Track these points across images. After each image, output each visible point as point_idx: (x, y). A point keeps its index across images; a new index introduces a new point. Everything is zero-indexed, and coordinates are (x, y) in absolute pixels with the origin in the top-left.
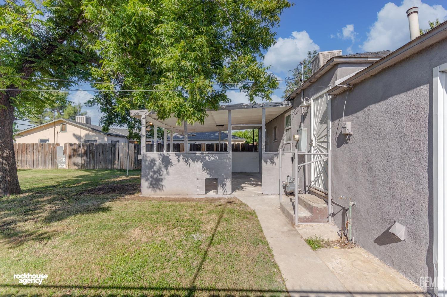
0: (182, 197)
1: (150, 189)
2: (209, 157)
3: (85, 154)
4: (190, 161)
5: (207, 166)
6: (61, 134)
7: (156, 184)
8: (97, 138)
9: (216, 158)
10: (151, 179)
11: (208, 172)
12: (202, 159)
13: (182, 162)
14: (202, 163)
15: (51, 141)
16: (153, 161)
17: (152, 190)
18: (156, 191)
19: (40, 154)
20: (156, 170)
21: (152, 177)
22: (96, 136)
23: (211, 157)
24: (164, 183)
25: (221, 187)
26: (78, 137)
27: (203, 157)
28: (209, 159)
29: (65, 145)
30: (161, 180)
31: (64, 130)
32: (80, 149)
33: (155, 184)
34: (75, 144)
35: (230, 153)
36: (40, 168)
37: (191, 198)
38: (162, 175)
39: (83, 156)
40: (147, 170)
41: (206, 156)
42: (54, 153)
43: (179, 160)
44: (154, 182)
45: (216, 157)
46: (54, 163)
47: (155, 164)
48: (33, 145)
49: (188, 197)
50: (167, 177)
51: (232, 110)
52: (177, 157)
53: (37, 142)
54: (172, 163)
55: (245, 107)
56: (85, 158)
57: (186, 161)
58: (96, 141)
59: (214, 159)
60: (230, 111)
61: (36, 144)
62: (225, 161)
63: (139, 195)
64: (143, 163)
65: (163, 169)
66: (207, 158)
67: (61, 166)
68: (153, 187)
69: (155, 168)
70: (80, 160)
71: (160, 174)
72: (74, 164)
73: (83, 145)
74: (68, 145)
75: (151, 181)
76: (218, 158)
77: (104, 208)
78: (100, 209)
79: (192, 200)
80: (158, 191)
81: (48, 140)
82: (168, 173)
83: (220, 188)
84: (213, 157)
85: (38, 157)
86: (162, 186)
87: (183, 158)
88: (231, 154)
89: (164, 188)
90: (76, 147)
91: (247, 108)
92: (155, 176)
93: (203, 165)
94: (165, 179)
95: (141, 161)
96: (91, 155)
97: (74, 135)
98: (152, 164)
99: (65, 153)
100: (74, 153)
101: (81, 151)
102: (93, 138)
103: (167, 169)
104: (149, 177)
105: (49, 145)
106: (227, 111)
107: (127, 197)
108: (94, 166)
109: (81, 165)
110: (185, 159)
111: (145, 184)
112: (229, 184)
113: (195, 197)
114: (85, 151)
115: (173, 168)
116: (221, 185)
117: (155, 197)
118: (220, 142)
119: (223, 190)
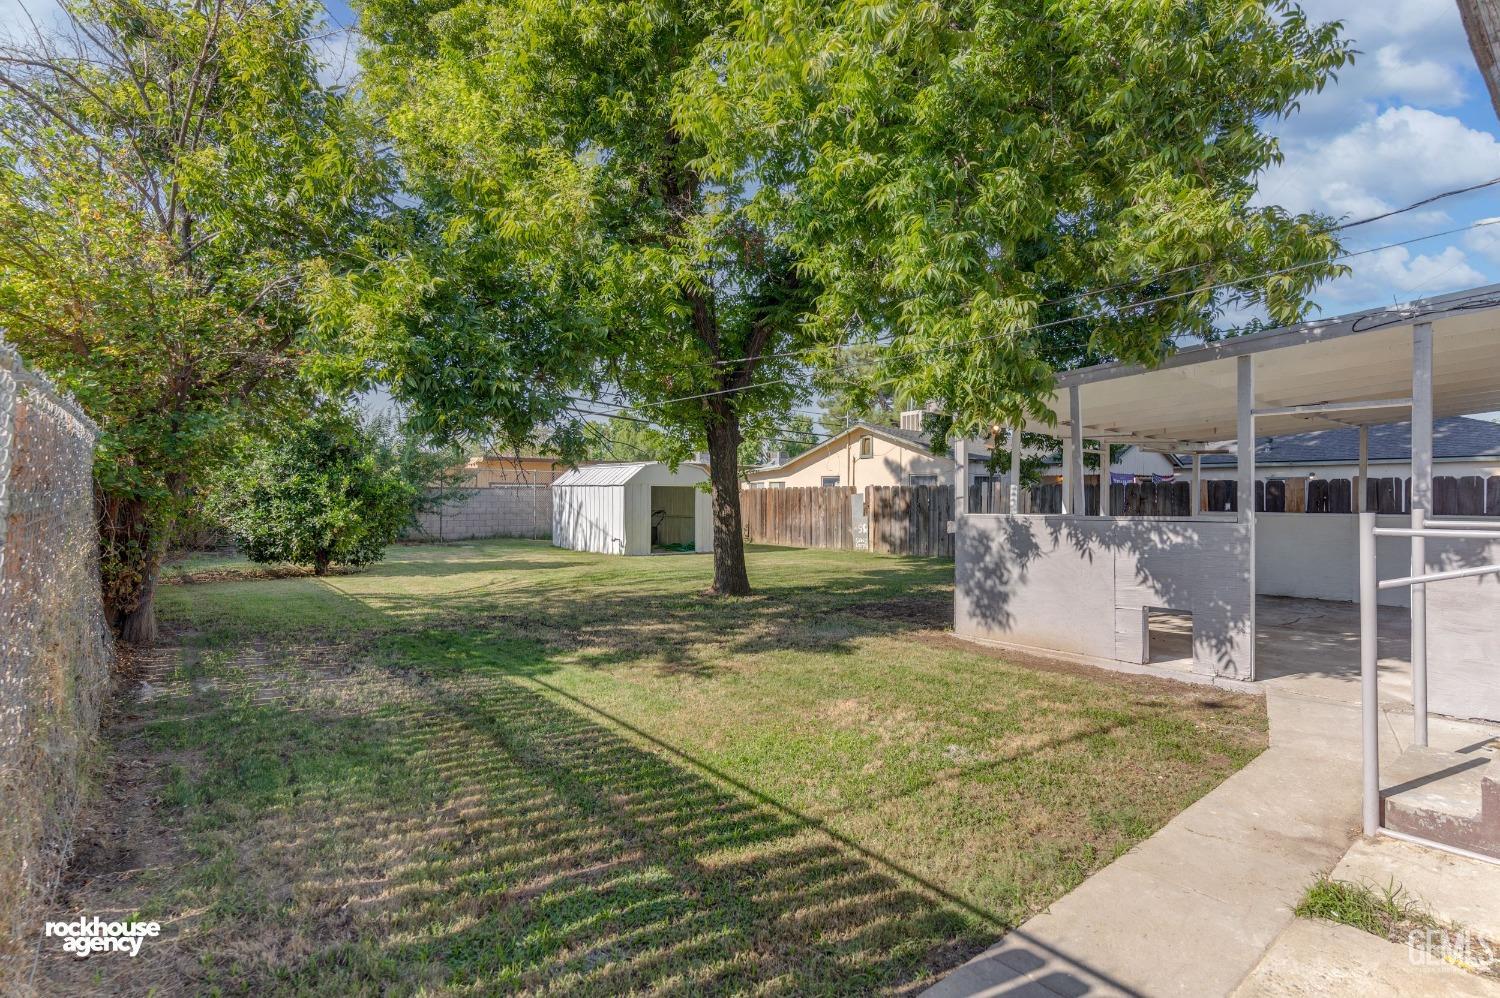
0: (1064, 659)
1: (975, 620)
2: (1160, 533)
3: (907, 512)
4: (1094, 545)
5: (1152, 567)
6: (861, 464)
7: (992, 606)
8: (937, 471)
9: (1191, 538)
10: (977, 592)
11: (1158, 586)
12: (1138, 542)
13: (1066, 544)
14: (1137, 555)
15: (843, 483)
16: (983, 538)
17: (979, 623)
18: (990, 628)
19: (823, 514)
20: (991, 566)
21: (979, 585)
22: (933, 465)
23: (1171, 535)
24: (1010, 607)
25: (1211, 647)
26: (894, 468)
27: (1139, 534)
28: (1163, 541)
29: (867, 489)
30: (1004, 597)
31: (866, 452)
32: (897, 501)
33: (988, 607)
34: (887, 488)
35: (1247, 520)
36: (822, 546)
37: (1093, 667)
38: (1006, 583)
39: (901, 519)
40: (969, 565)
41: (1149, 530)
42: (846, 510)
43: (1056, 540)
44: (986, 601)
45: (1189, 532)
46: (847, 538)
47: (988, 548)
48: (811, 491)
49: (1082, 662)
50: (1021, 590)
51: (1253, 356)
52: (1049, 530)
53: (818, 484)
54: (1037, 547)
55: (1317, 331)
56: (906, 523)
57: (1079, 545)
58: (934, 478)
59: (1179, 540)
60: (1244, 361)
61: (816, 489)
62: (1227, 548)
63: (950, 633)
64: (958, 544)
65: (1009, 565)
66: (1154, 537)
67: (861, 544)
68: (984, 616)
69: (988, 558)
70: (897, 529)
71: (1000, 578)
72: (884, 539)
73: (903, 490)
74: (871, 491)
75: (979, 599)
76: (1196, 537)
77: (844, 647)
78: (837, 648)
79: (1094, 673)
80: (996, 628)
81: (837, 479)
82: (1023, 579)
83: (1207, 650)
84: (1176, 533)
85: (818, 518)
86: (1008, 615)
87: (1069, 534)
88: (1252, 525)
89: (1011, 622)
90: (888, 495)
91: (1323, 337)
92: (989, 583)
93: (1139, 561)
94: (1014, 594)
95: (953, 536)
96: (921, 519)
97: (888, 463)
98: (982, 550)
99: (866, 512)
100: (884, 510)
101: (900, 504)
102: (928, 472)
103: (1023, 566)
104: (972, 583)
105: (838, 490)
106: (1234, 359)
107: (923, 633)
108: (928, 548)
109: (898, 542)
110: (1076, 536)
111: (963, 604)
112: (1244, 638)
113: (1107, 668)
114: (908, 506)
115: (1038, 561)
116: (1214, 642)
117: (988, 645)
118: (1363, 472)
119: (1220, 660)
